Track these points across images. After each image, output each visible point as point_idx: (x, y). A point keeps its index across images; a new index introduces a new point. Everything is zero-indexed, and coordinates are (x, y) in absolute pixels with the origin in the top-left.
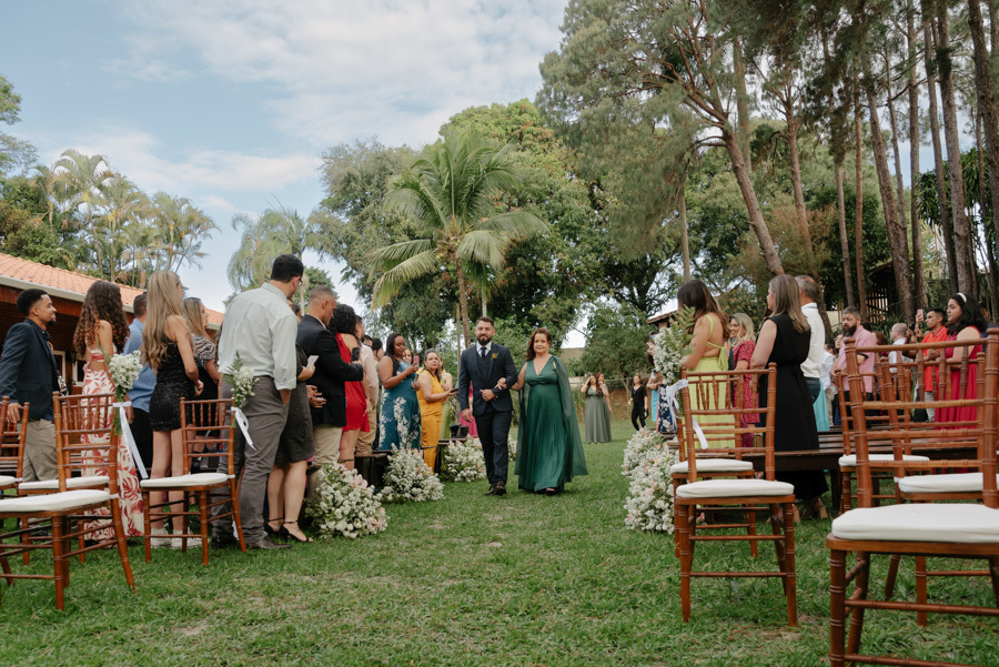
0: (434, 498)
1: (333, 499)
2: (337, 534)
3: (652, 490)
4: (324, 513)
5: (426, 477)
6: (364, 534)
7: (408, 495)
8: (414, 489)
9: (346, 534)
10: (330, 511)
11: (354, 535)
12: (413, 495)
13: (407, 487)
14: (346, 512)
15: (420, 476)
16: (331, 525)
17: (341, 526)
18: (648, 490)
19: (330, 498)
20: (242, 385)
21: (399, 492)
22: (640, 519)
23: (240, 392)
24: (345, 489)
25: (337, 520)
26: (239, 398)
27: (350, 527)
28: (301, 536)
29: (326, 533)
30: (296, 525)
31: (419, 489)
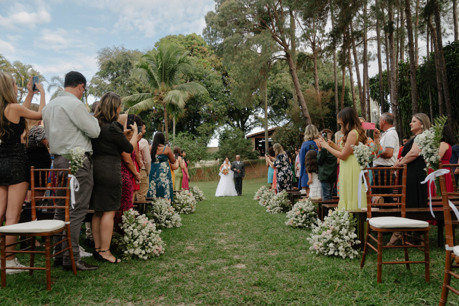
0: (178, 226)
1: (132, 234)
2: (134, 257)
3: (331, 231)
4: (126, 243)
5: (173, 214)
6: (151, 257)
7: (163, 224)
8: (167, 221)
9: (141, 256)
10: (130, 242)
11: (146, 258)
12: (166, 224)
13: (163, 220)
14: (141, 243)
15: (170, 214)
16: (131, 251)
17: (137, 252)
18: (328, 231)
19: (130, 234)
20: (76, 159)
21: (158, 222)
22: (323, 248)
23: (75, 164)
24: (139, 227)
25: (135, 248)
26: (74, 168)
27: (143, 252)
28: (112, 259)
29: (127, 256)
30: (108, 252)
31: (170, 221)
